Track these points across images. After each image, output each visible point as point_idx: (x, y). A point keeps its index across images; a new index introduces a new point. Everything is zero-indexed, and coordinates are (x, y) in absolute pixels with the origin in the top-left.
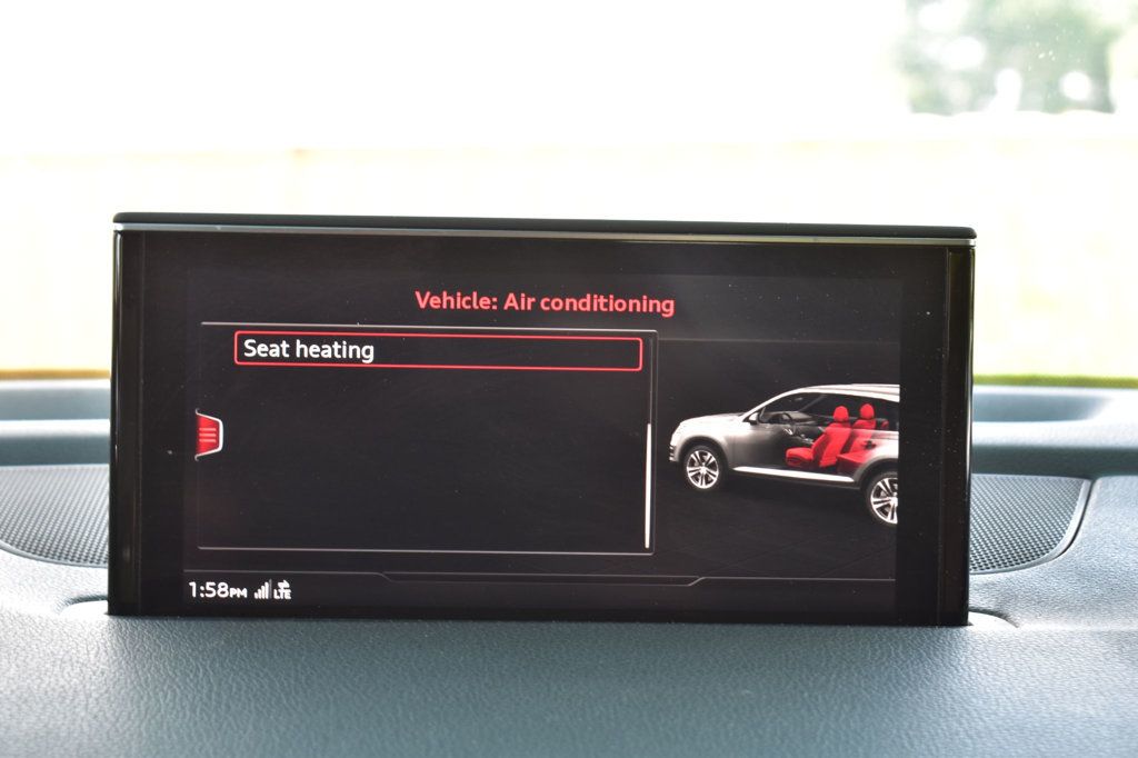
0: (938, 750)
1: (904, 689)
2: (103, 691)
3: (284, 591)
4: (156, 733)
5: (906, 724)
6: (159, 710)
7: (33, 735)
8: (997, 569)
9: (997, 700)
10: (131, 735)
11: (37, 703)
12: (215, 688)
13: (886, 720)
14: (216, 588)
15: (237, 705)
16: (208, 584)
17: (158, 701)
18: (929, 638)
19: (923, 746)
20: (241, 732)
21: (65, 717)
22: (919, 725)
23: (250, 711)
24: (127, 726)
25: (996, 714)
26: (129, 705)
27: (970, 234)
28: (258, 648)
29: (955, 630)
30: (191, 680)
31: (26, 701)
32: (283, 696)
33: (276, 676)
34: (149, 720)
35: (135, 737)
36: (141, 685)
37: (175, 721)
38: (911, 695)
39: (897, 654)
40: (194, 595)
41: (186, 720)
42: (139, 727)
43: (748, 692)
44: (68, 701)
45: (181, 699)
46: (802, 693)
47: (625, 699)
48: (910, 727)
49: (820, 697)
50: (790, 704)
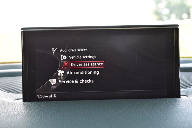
0: (178, 119)
1: (171, 109)
2: (22, 114)
3: (55, 96)
4: (32, 121)
7: (9, 123)
9: (188, 110)
10: (27, 122)
12: (43, 113)
13: (168, 114)
14: (42, 96)
15: (47, 116)
17: (32, 116)
18: (174, 100)
19: (175, 119)
20: (48, 120)
21: (15, 119)
22: (174, 115)
25: (188, 113)
26: (27, 116)
27: (178, 26)
28: (50, 106)
29: (178, 98)
30: (38, 112)
31: (8, 117)
32: (55, 114)
33: (54, 111)
36: (29, 113)
39: (168, 103)
40: (38, 97)
41: (37, 119)
42: (29, 120)
43: (141, 110)
44: (15, 116)
45: (36, 115)
46: (152, 110)
47: (119, 112)
49: (155, 111)
50: (149, 112)
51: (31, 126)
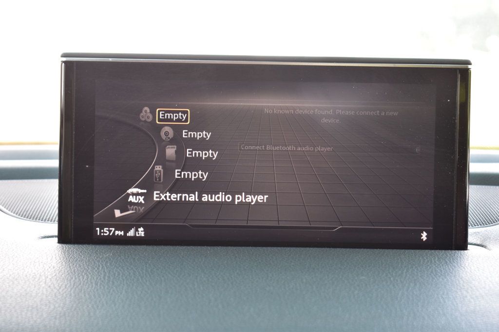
0: (457, 304)
1: (440, 277)
2: (54, 275)
3: (141, 232)
4: (78, 294)
5: (441, 293)
6: (80, 284)
7: (19, 295)
8: (480, 226)
9: (485, 282)
10: (66, 295)
11: (22, 280)
12: (107, 274)
13: (431, 291)
14: (109, 231)
15: (118, 282)
16: (105, 229)
17: (80, 280)
18: (450, 255)
19: (450, 303)
20: (119, 294)
21: (35, 287)
22: (447, 293)
23: (124, 285)
24: (64, 291)
25: (485, 288)
26: (66, 281)
27: (468, 63)
28: (128, 257)
29: (462, 251)
30: (96, 271)
31: (16, 279)
32: (140, 278)
33: (137, 269)
34: (75, 288)
35: (68, 296)
36: (72, 273)
37: (87, 289)
38: (443, 279)
39: (435, 262)
40: (98, 234)
41: (93, 288)
42: (71, 291)
43: (364, 277)
44: (36, 280)
45: (91, 280)
46: (390, 278)
47: (304, 280)
48: (443, 294)
49: (399, 280)
50: (384, 283)
51: (75, 305)
